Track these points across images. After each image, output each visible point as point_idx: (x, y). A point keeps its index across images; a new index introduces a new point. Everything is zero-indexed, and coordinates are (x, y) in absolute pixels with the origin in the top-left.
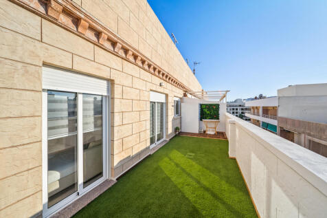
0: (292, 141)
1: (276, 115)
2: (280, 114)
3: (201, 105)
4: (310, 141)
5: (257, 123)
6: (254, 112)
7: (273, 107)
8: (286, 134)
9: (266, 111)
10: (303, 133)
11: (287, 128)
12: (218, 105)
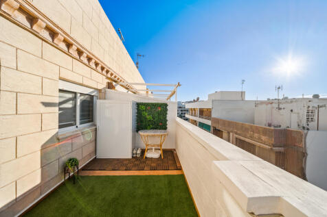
0: (222, 138)
1: (210, 116)
2: (214, 115)
3: (138, 105)
4: (237, 138)
5: (194, 122)
6: (192, 113)
7: (208, 109)
8: (217, 132)
9: (202, 112)
10: (232, 132)
11: (219, 127)
12: (166, 105)
